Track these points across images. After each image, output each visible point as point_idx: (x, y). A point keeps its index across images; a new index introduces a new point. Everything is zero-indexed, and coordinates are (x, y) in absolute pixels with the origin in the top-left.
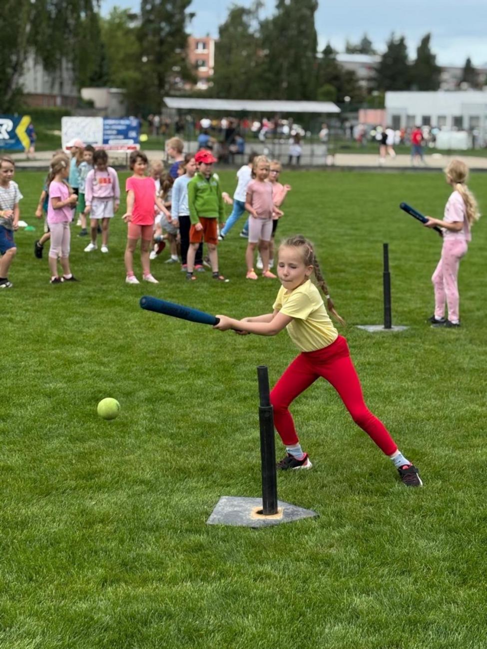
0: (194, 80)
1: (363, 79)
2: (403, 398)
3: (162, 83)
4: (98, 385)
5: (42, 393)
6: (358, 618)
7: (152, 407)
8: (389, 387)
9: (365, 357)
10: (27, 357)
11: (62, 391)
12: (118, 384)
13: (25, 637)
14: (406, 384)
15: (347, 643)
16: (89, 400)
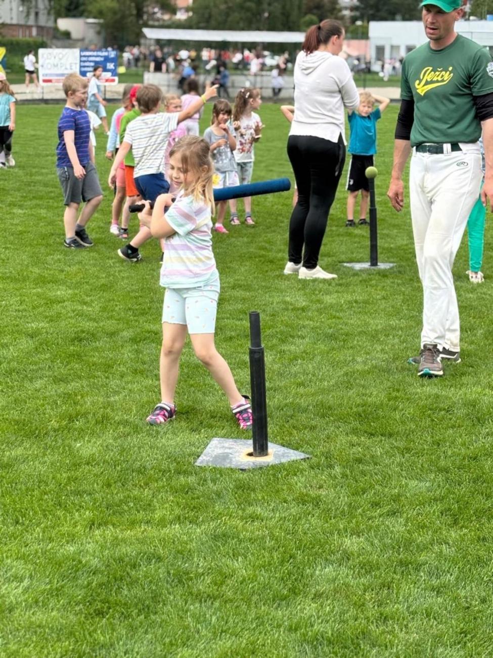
0: (173, 10)
1: (346, 8)
2: (391, 337)
3: (140, 13)
4: (81, 325)
5: (24, 333)
6: (349, 559)
7: (136, 347)
8: (377, 326)
9: (352, 295)
10: (7, 296)
11: (45, 330)
12: (101, 324)
13: (13, 581)
14: (394, 322)
15: (338, 585)
16: (73, 340)
